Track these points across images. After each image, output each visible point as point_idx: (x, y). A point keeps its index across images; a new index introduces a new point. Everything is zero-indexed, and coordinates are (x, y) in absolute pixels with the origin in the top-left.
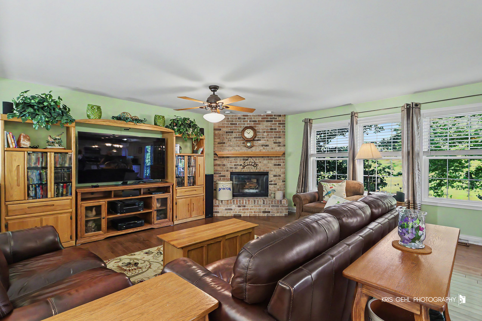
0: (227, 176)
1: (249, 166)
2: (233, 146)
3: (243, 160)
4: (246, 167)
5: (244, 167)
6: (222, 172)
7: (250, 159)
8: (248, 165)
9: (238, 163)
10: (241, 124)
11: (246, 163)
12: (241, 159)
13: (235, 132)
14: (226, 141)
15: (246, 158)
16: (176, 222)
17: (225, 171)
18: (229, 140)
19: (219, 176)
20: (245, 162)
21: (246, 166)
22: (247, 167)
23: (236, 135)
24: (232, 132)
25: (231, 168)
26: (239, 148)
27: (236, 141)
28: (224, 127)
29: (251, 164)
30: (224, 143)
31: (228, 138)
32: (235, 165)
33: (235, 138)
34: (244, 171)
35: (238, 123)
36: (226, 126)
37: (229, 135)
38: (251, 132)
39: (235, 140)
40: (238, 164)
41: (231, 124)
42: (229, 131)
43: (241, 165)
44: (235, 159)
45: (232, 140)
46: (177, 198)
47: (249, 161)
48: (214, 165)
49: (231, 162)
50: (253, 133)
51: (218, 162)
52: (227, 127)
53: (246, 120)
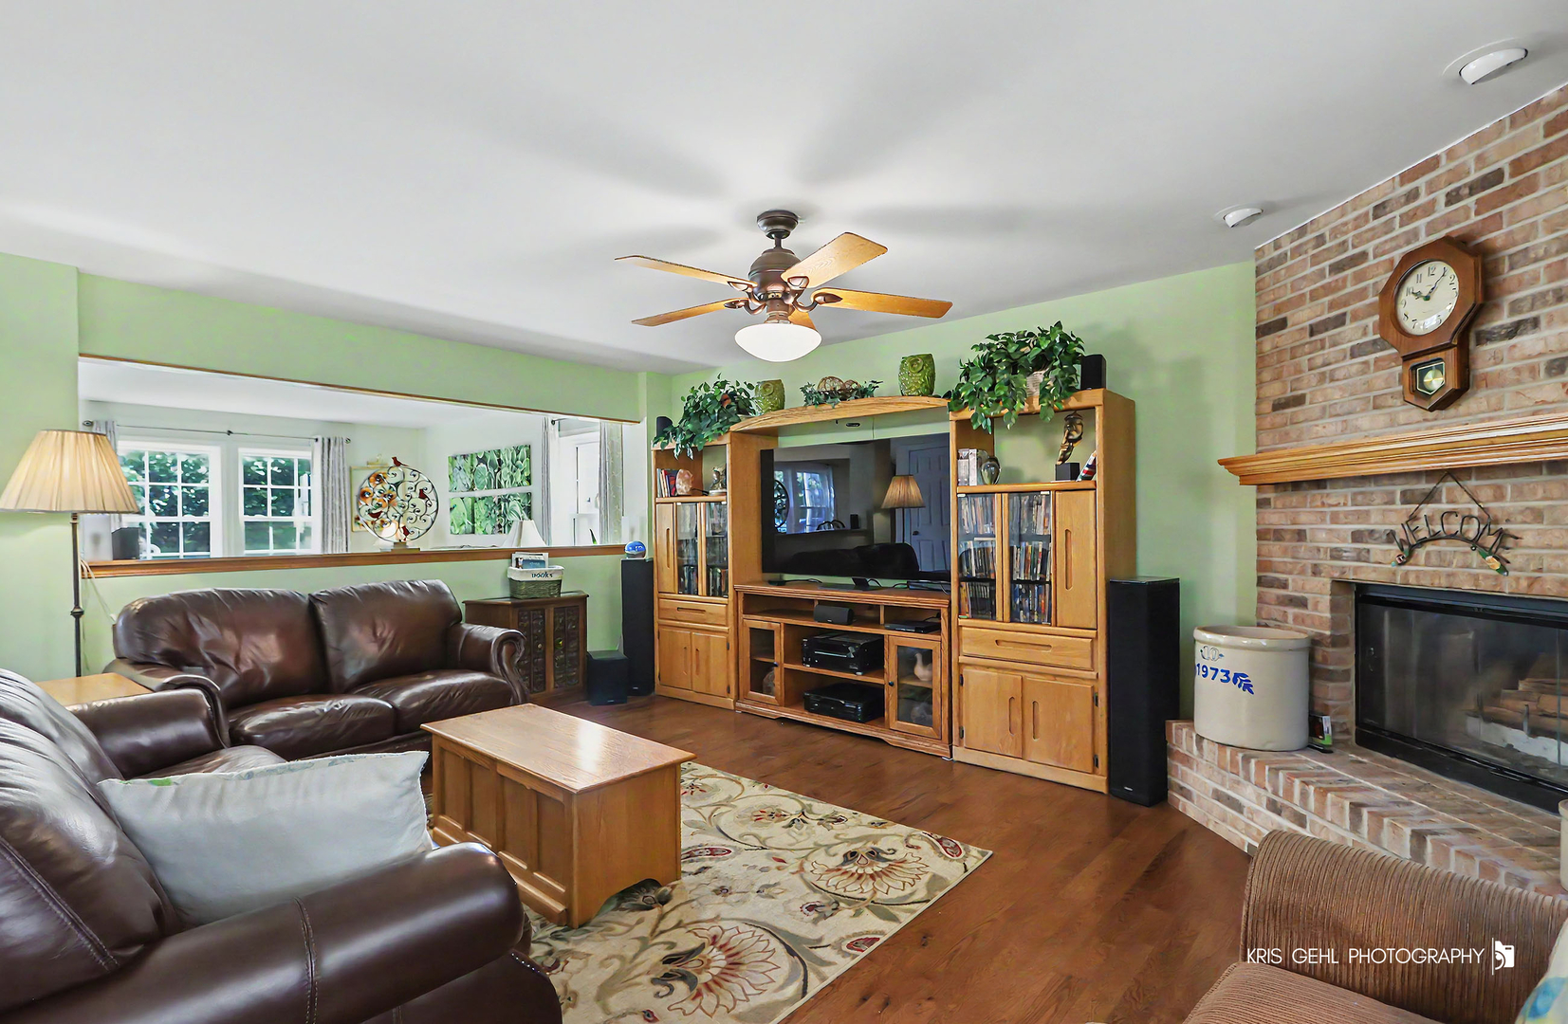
0: (1316, 608)
1: (1443, 546)
2: (1346, 407)
3: (1407, 498)
4: (1421, 553)
5: (1408, 551)
6: (1290, 578)
7: (1449, 490)
8: (1435, 537)
9: (1377, 523)
10: (1387, 247)
11: (1422, 523)
12: (1393, 493)
13: (1355, 318)
14: (1308, 385)
15: (1425, 486)
16: (960, 754)
17: (1302, 572)
18: (1322, 378)
19: (1278, 597)
20: (1413, 518)
21: (1422, 542)
22: (1428, 554)
23: (1360, 332)
24: (1340, 321)
25: (1336, 554)
26: (1380, 417)
27: (1363, 373)
28: (1299, 301)
29: (1454, 526)
30: (1299, 400)
31: (1319, 361)
32: (1357, 536)
33: (1354, 353)
34: (1412, 581)
35: (1369, 247)
36: (1308, 289)
37: (1322, 341)
38: (1447, 279)
39: (1354, 369)
40: (1372, 532)
41: (1337, 268)
42: (1327, 315)
43: (1391, 536)
44: (1355, 494)
45: (1339, 374)
46: (962, 659)
47: (1445, 507)
48: (1262, 535)
49: (1335, 519)
50: (1456, 285)
51: (1275, 519)
52: (1314, 296)
53: (1423, 199)
